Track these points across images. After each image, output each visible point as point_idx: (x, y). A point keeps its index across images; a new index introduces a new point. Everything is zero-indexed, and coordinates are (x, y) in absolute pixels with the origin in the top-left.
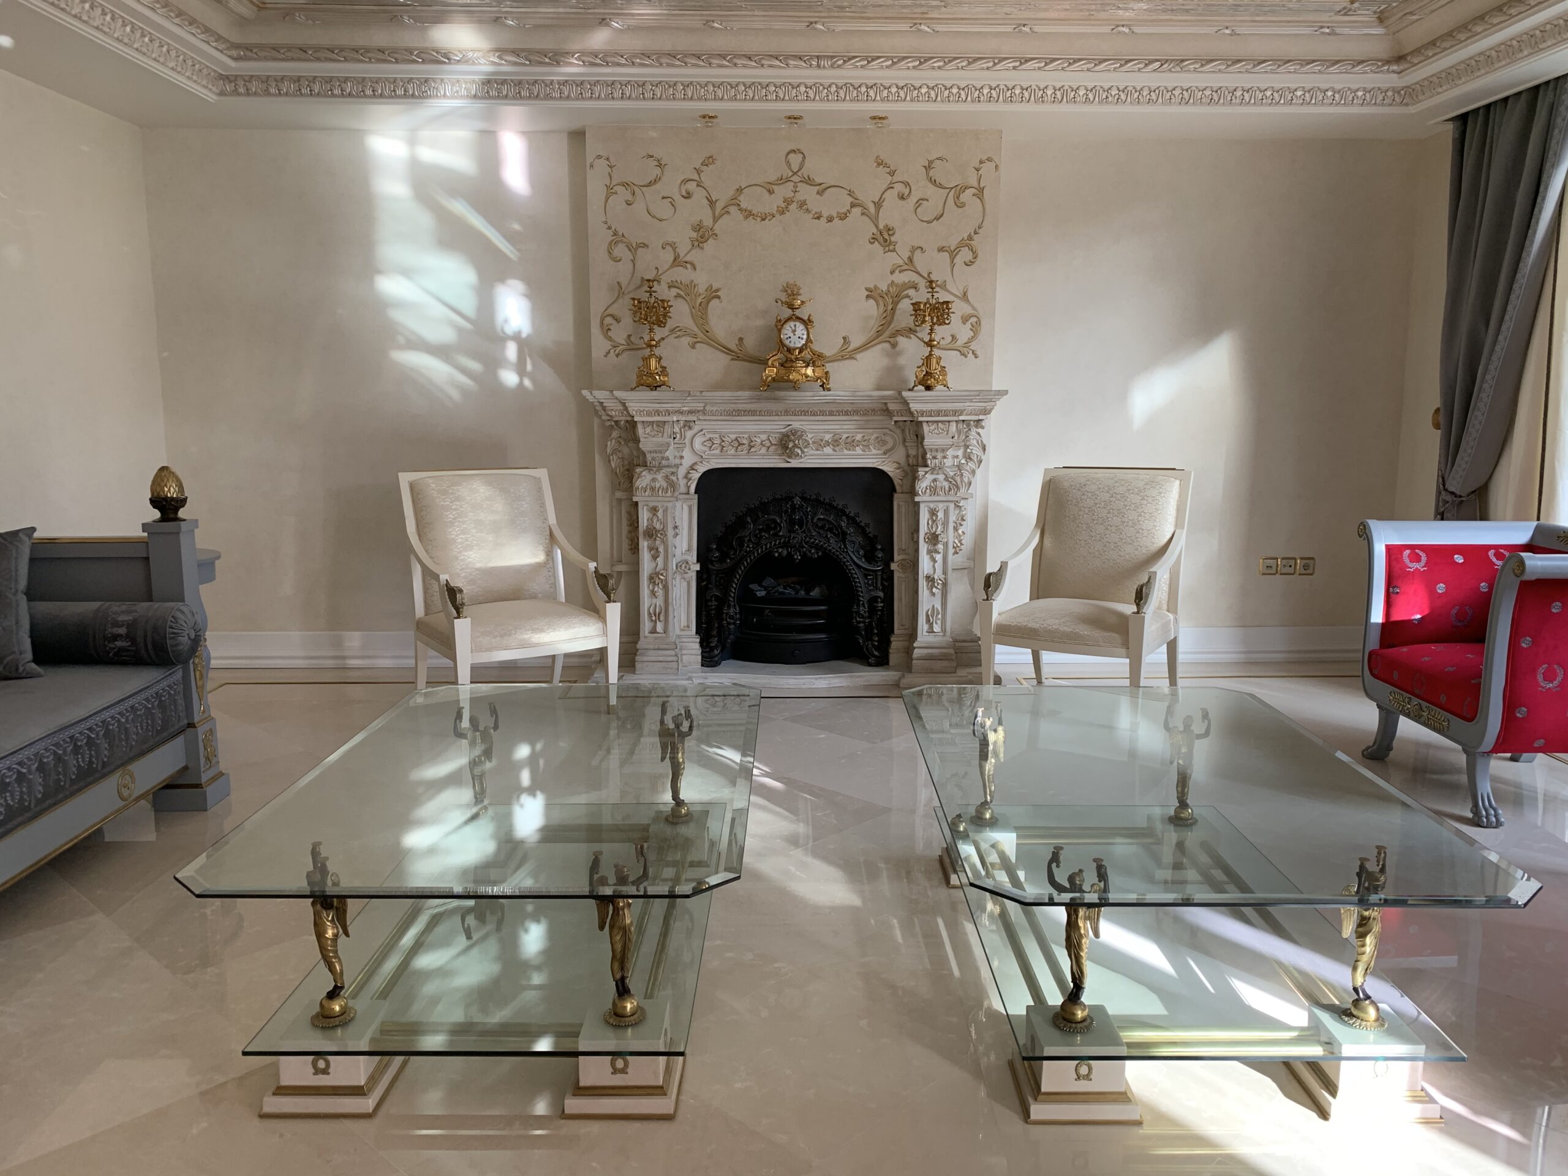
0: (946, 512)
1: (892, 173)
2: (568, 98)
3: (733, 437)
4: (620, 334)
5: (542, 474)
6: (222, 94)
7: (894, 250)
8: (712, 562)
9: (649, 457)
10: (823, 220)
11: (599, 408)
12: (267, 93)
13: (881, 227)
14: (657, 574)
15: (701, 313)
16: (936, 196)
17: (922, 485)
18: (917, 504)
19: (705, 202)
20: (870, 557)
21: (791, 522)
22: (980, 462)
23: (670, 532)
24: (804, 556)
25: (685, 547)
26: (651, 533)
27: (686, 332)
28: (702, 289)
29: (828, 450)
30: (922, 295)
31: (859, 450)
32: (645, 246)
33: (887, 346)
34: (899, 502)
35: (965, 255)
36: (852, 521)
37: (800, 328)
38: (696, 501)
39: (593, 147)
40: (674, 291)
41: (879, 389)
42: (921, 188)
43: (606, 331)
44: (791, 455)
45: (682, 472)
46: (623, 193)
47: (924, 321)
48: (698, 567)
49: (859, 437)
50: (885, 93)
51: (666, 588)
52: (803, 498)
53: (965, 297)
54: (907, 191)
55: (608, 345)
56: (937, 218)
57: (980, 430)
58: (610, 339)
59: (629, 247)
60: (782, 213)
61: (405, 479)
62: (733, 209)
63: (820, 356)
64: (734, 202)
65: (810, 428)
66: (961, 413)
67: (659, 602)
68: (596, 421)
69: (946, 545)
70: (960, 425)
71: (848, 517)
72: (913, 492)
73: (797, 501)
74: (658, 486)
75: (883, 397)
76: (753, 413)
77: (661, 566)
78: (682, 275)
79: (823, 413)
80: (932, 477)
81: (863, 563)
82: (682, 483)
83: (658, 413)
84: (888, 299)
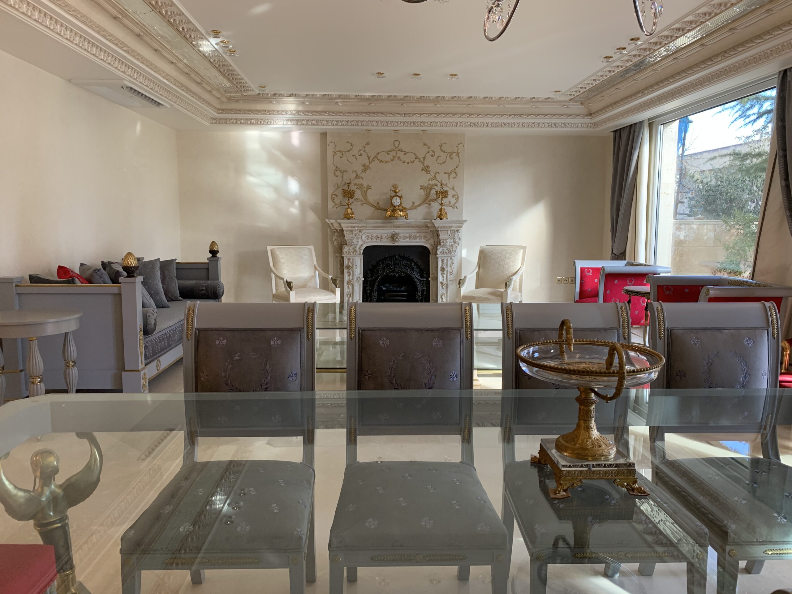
0: (447, 261)
1: (429, 148)
2: (323, 125)
3: (376, 235)
4: (337, 201)
5: (312, 247)
6: (212, 123)
7: (429, 173)
8: (368, 277)
9: (347, 242)
10: (406, 163)
11: (331, 225)
12: (226, 123)
13: (425, 165)
14: (350, 281)
15: (365, 194)
16: (443, 155)
17: (439, 251)
18: (437, 258)
19: (367, 157)
20: (422, 276)
21: (395, 264)
22: (459, 244)
23: (354, 267)
24: (399, 275)
25: (359, 273)
26: (348, 267)
27: (360, 200)
28: (365, 186)
29: (407, 240)
30: (439, 188)
31: (418, 240)
32: (346, 171)
33: (427, 205)
34: (431, 257)
35: (453, 175)
36: (416, 264)
37: (398, 199)
38: (362, 257)
39: (329, 139)
40: (356, 187)
41: (424, 219)
42: (438, 153)
43: (333, 199)
44: (395, 241)
45: (358, 247)
46: (339, 154)
47: (439, 197)
48: (363, 279)
49: (418, 235)
50: (426, 124)
51: (353, 286)
52: (399, 256)
53: (453, 189)
54: (434, 154)
55: (333, 204)
56: (444, 163)
57: (459, 233)
58: (334, 202)
59: (341, 172)
60: (392, 161)
61: (269, 248)
62: (376, 160)
63: (405, 208)
64: (376, 157)
65: (402, 232)
66: (452, 227)
67: (350, 290)
68: (329, 230)
69: (447, 271)
70: (452, 231)
71: (414, 262)
72: (436, 254)
73: (397, 257)
74: (350, 251)
75: (426, 222)
76: (383, 227)
77: (351, 278)
78: (358, 181)
79: (406, 227)
80: (442, 249)
81: (419, 278)
82: (358, 250)
83: (351, 227)
84: (427, 189)
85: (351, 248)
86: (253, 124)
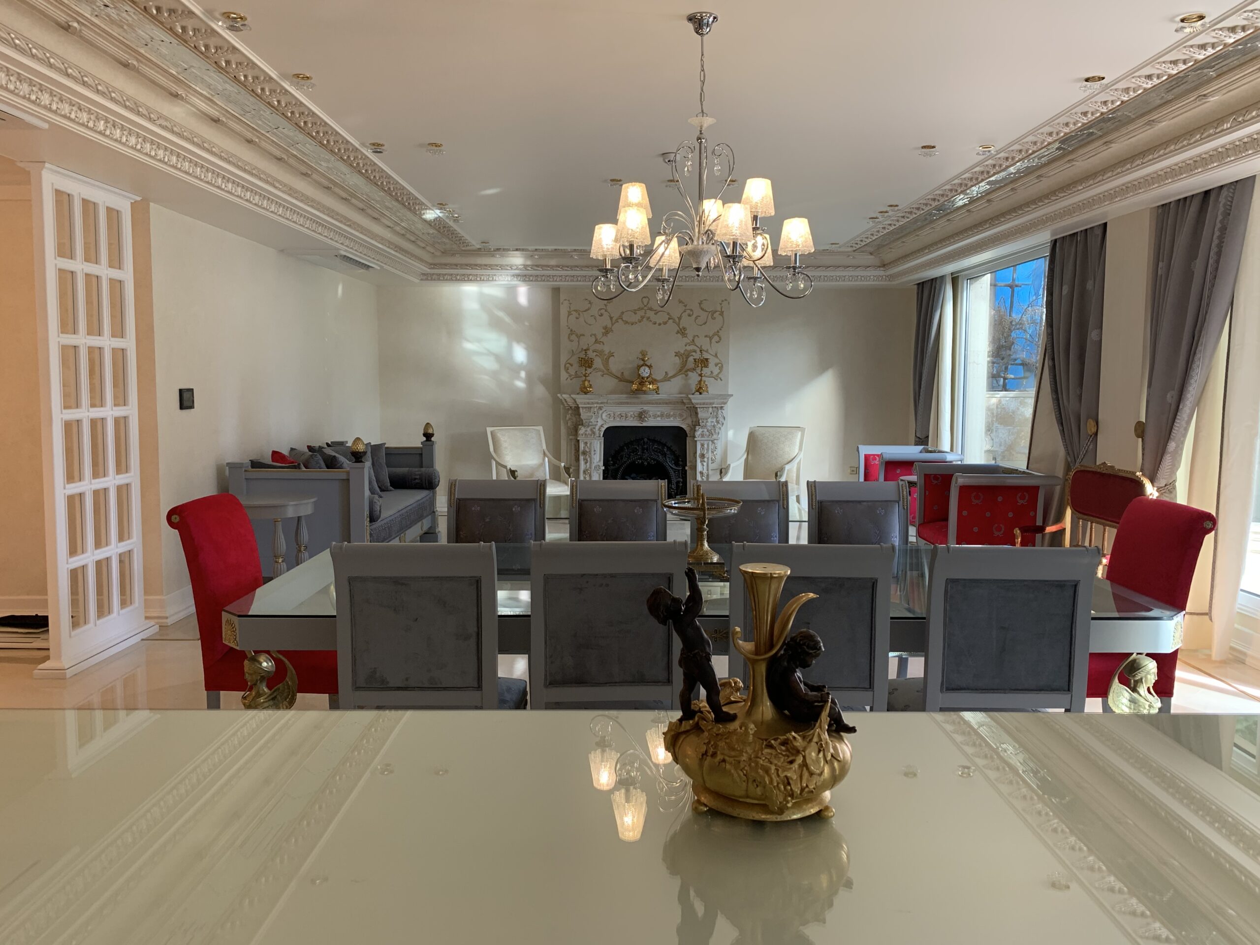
0: (708, 445)
1: (685, 306)
2: (556, 281)
3: (619, 413)
4: (572, 371)
5: (540, 428)
6: (422, 280)
7: (686, 337)
8: (609, 466)
9: (584, 421)
10: (657, 325)
11: (564, 401)
12: (439, 279)
13: (681, 327)
14: (587, 470)
15: (606, 362)
16: (703, 315)
17: (698, 433)
18: (696, 441)
19: (609, 318)
20: (677, 464)
21: (643, 449)
22: (723, 424)
23: (593, 453)
24: (648, 463)
25: (598, 459)
26: (584, 453)
27: (600, 370)
28: (606, 352)
29: (659, 419)
30: (697, 356)
31: (672, 419)
32: (584, 335)
33: (684, 375)
34: (688, 440)
35: (716, 338)
36: (669, 449)
37: (647, 369)
38: (603, 440)
39: (562, 297)
40: (595, 354)
41: (680, 393)
42: (697, 312)
43: (567, 369)
44: (643, 421)
45: (597, 428)
46: (575, 314)
47: (698, 366)
48: (603, 468)
49: (672, 413)
50: (681, 279)
51: (590, 476)
52: (648, 439)
53: (716, 356)
54: (691, 313)
55: (567, 375)
56: (704, 324)
57: (723, 411)
58: (568, 373)
59: (577, 335)
60: (640, 322)
61: (489, 430)
62: (620, 321)
63: (655, 380)
64: (621, 317)
65: (652, 409)
66: (713, 403)
68: (562, 406)
69: (708, 458)
70: (714, 409)
71: (667, 447)
72: (694, 437)
73: (646, 440)
74: (588, 433)
75: (681, 397)
76: (628, 403)
77: (588, 466)
78: (598, 347)
79: (657, 403)
80: (702, 430)
81: (673, 466)
82: (597, 432)
83: (588, 403)
84: (684, 357)
85: (589, 429)
86: (471, 280)
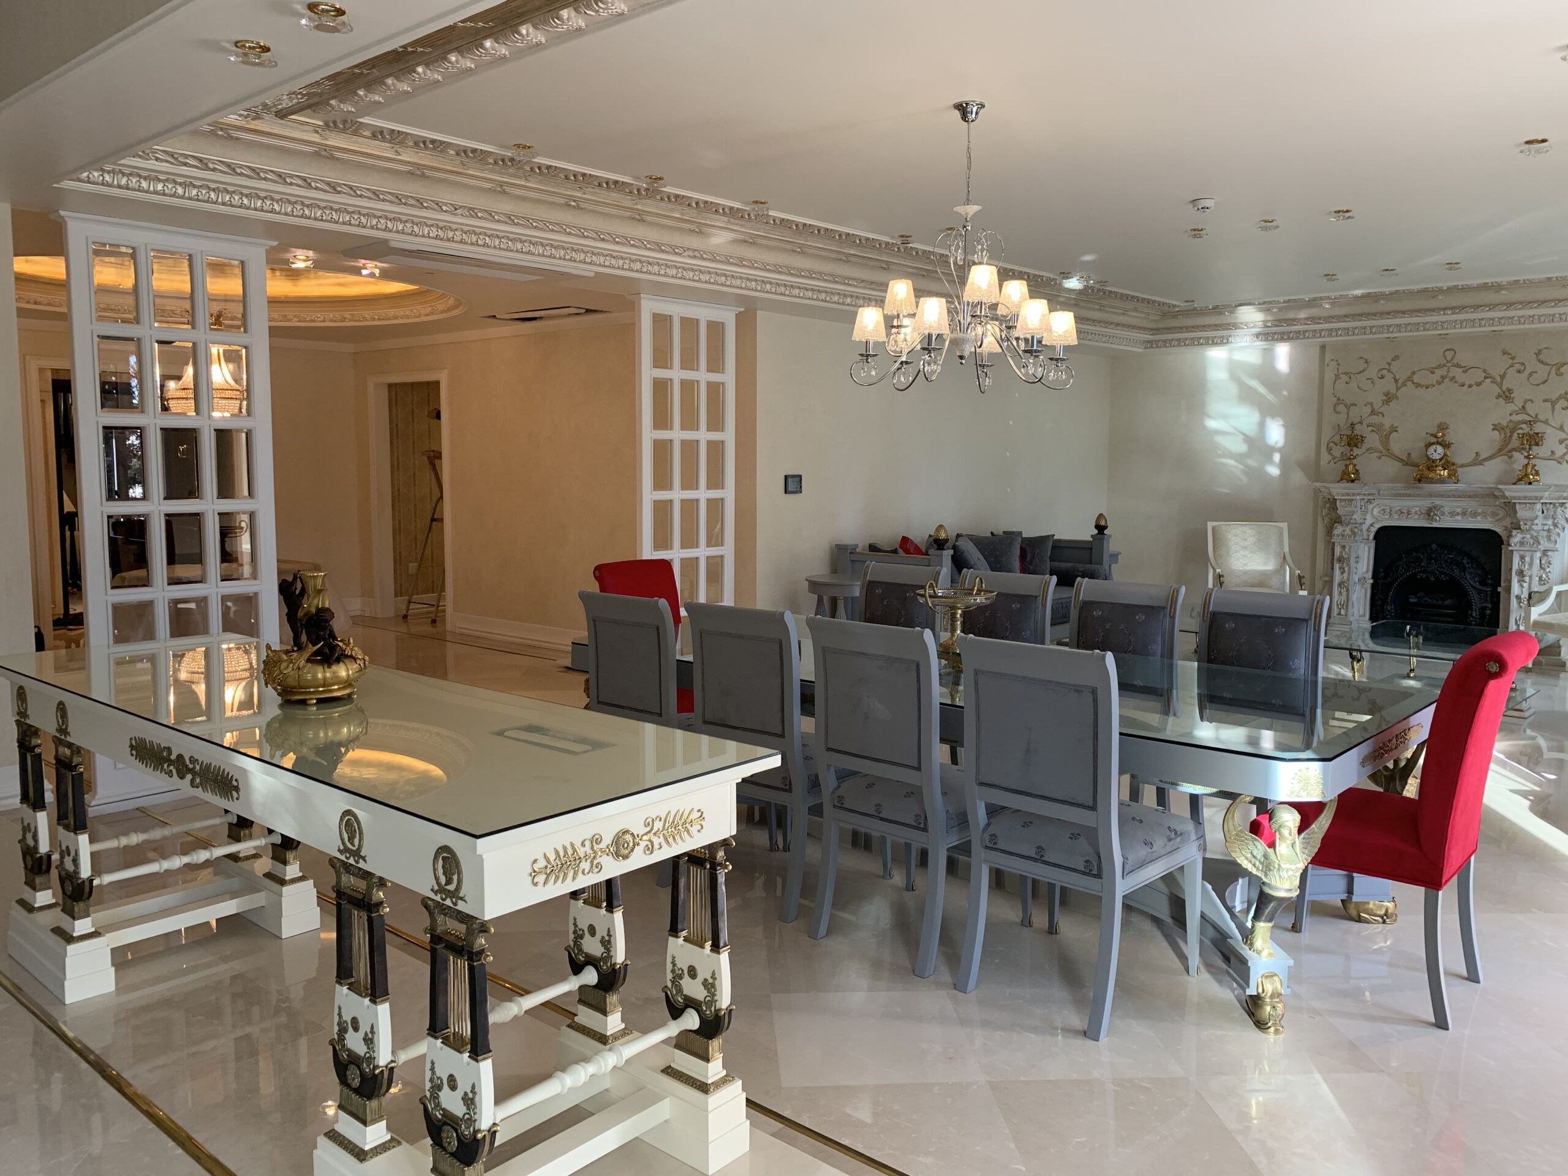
0: (1534, 558)
1: (1513, 358)
3: (1397, 509)
4: (1336, 452)
5: (1284, 526)
6: (1146, 348)
7: (1512, 402)
8: (1379, 579)
9: (1343, 519)
10: (1466, 387)
11: (1321, 492)
12: (1165, 346)
13: (1504, 389)
14: (1343, 582)
15: (1385, 440)
16: (1542, 371)
17: (1516, 541)
18: (1513, 551)
19: (1392, 380)
20: (1483, 583)
21: (1430, 559)
22: (1564, 528)
23: (1353, 560)
24: (1436, 578)
25: (1365, 569)
26: (1340, 560)
27: (1376, 451)
28: (1387, 426)
29: (1459, 518)
30: (1528, 429)
31: (1479, 518)
32: (1355, 405)
33: (1505, 457)
34: (1503, 550)
35: (1563, 403)
36: (1472, 560)
37: (1440, 449)
38: (1373, 545)
39: (1328, 356)
40: (1370, 429)
41: (1498, 483)
42: (1532, 365)
43: (1329, 450)
44: (1433, 520)
45: (1365, 527)
46: (1344, 378)
47: (1526, 444)
48: (1371, 581)
49: (1479, 511)
51: (1348, 590)
52: (1438, 545)
53: (1561, 428)
54: (1522, 368)
55: (1330, 457)
56: (1544, 382)
57: (1564, 509)
58: (1332, 455)
59: (1346, 406)
60: (1440, 384)
61: (1211, 525)
62: (1409, 384)
63: (1455, 464)
64: (1410, 379)
65: (1447, 505)
66: (1541, 498)
67: (1344, 598)
68: (1320, 498)
69: (1531, 577)
70: (1545, 505)
71: (1470, 558)
72: (1510, 544)
73: (1434, 546)
74: (1346, 534)
75: (1490, 488)
76: (1409, 495)
77: (1345, 578)
78: (1375, 419)
79: (1454, 496)
80: (1522, 536)
81: (1477, 585)
82: (1365, 533)
83: (1348, 494)
84: (1506, 431)
85: (1348, 529)
